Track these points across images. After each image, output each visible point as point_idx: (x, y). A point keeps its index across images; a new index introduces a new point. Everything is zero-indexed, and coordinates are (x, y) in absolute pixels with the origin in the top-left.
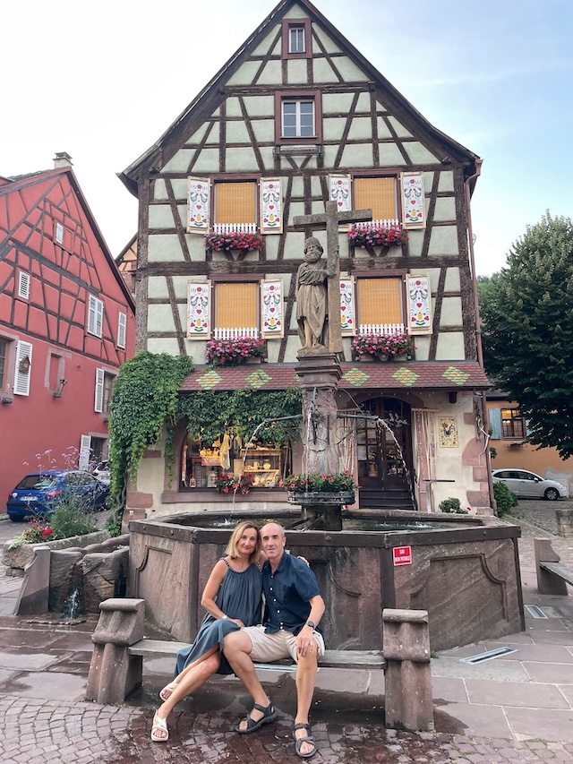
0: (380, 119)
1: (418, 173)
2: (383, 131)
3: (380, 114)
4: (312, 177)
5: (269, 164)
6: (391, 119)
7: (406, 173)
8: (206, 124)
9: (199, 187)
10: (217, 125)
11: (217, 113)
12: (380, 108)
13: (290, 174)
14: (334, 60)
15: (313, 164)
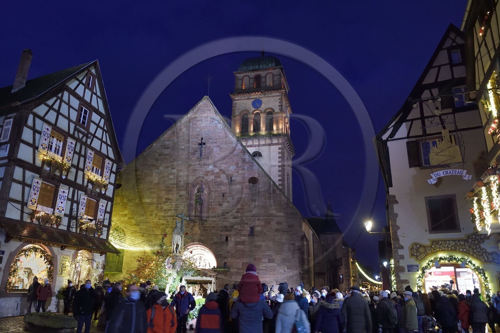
0: (104, 132)
1: (110, 161)
2: (104, 139)
3: (105, 130)
4: (83, 146)
5: (71, 132)
6: (107, 134)
7: (108, 160)
8: (55, 98)
9: (48, 129)
10: (59, 101)
11: (60, 95)
12: (105, 128)
13: (77, 140)
14: (99, 99)
15: (84, 139)
